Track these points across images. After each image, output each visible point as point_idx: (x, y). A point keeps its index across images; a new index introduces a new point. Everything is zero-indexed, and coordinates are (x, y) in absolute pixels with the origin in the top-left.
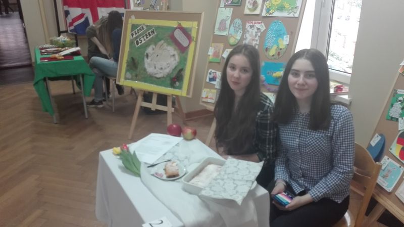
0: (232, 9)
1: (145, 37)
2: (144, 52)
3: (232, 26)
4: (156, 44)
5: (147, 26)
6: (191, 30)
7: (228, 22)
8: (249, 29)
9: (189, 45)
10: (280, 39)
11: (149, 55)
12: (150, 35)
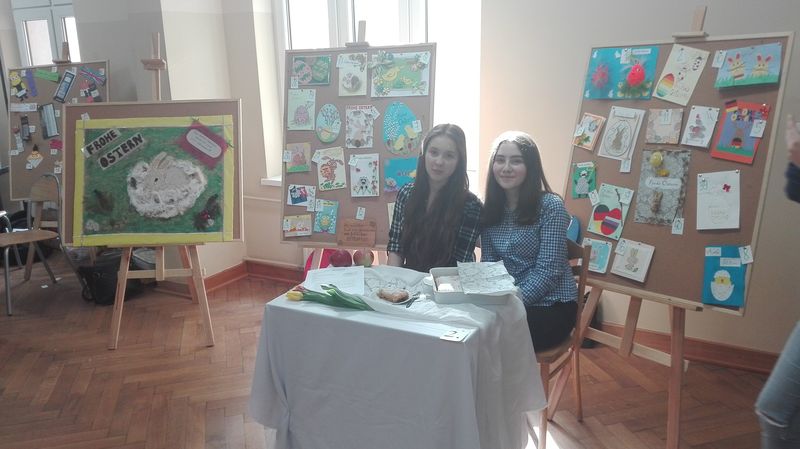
0: (314, 91)
1: (121, 150)
2: (125, 178)
3: (320, 114)
4: (148, 160)
5: (122, 130)
6: (222, 130)
7: (312, 111)
8: (351, 116)
9: (222, 154)
10: (408, 126)
11: (138, 181)
12: (131, 145)
